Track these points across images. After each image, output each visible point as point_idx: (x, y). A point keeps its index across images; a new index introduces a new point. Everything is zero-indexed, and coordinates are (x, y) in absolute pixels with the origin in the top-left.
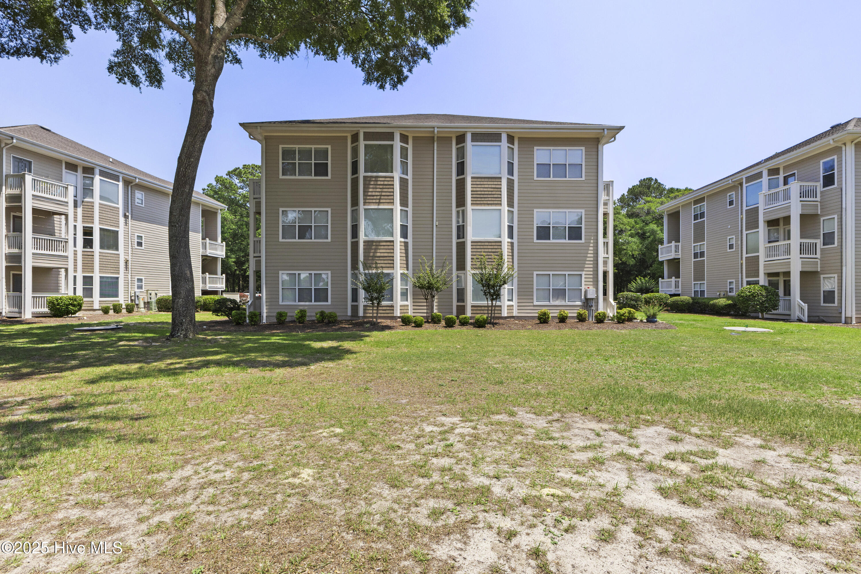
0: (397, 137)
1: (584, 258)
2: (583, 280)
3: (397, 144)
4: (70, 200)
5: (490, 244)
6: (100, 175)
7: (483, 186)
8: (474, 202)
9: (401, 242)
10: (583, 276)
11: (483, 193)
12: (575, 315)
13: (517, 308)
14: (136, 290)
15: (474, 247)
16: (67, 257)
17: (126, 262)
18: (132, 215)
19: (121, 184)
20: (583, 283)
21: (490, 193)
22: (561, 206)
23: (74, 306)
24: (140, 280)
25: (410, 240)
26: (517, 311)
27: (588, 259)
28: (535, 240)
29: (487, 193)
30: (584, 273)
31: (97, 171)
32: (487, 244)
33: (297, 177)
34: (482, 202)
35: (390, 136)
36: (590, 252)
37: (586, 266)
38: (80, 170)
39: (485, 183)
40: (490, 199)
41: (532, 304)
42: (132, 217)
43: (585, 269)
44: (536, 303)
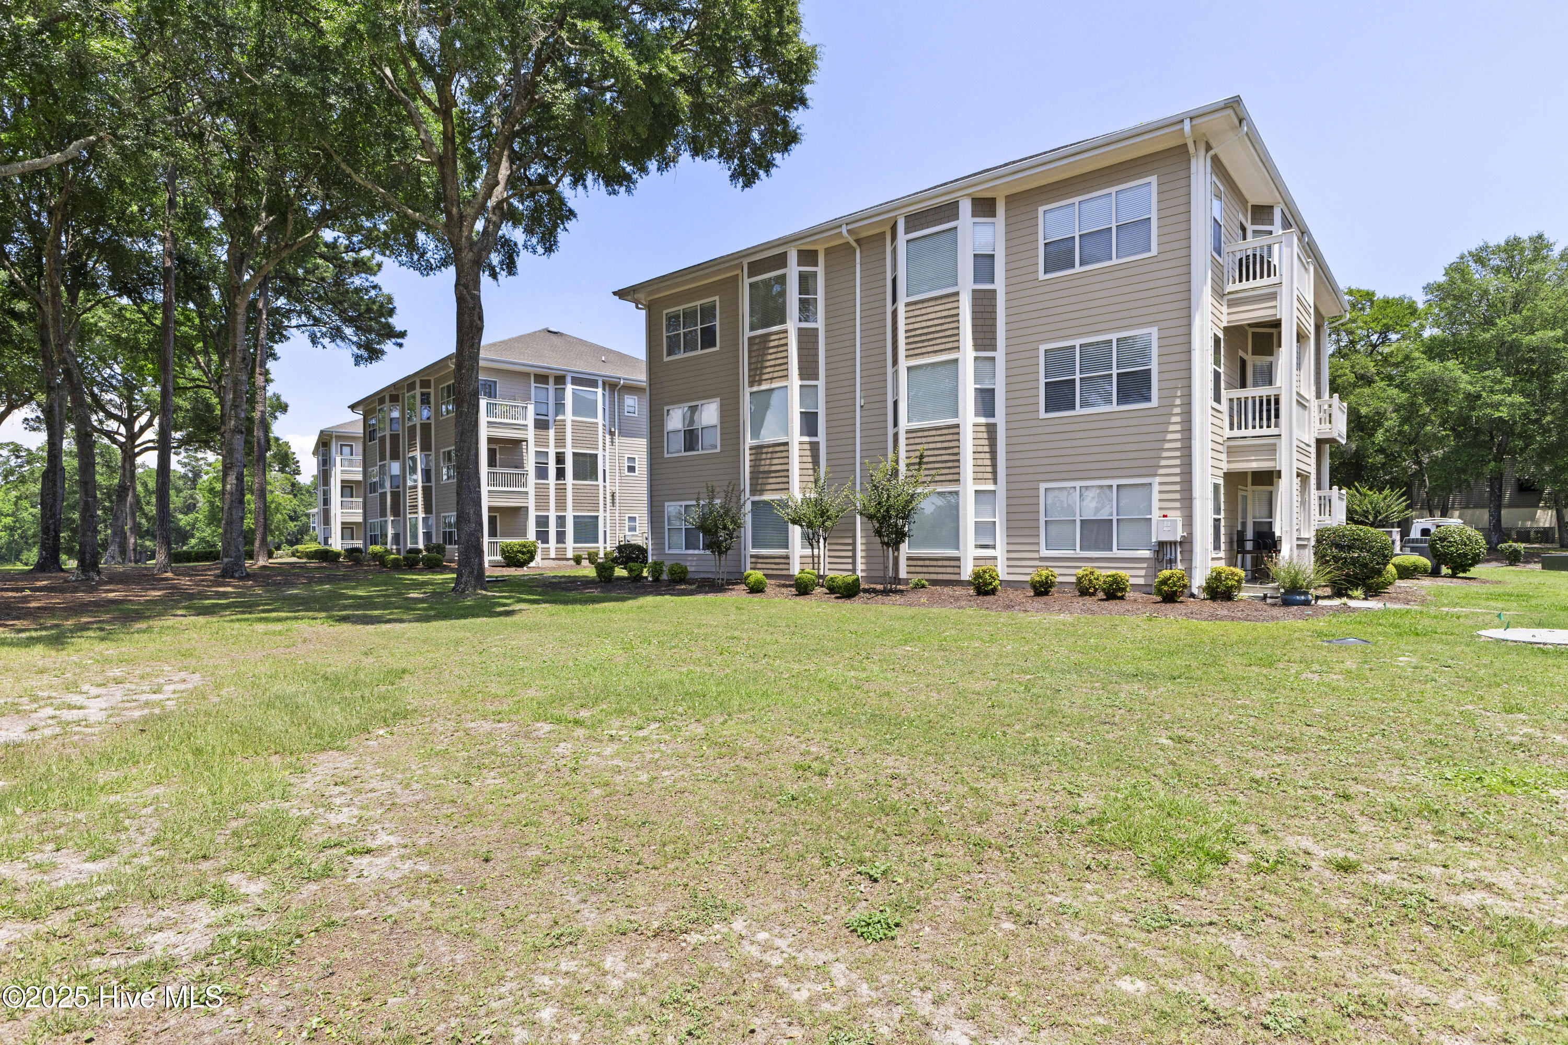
0: (793, 258)
1: (1157, 445)
2: (1156, 496)
3: (793, 271)
4: (530, 422)
5: (939, 432)
6: (573, 384)
7: (925, 317)
8: (912, 352)
9: (801, 443)
10: (1156, 488)
11: (925, 331)
12: (1073, 579)
13: (1006, 563)
14: (627, 533)
15: (912, 441)
16: (527, 493)
17: (613, 495)
18: (620, 429)
19: (600, 391)
20: (1155, 504)
21: (938, 328)
22: (1100, 327)
23: (523, 553)
24: (632, 519)
25: (821, 438)
26: (1006, 570)
27: (1167, 446)
28: (1043, 414)
29: (933, 329)
30: (1158, 479)
31: (569, 379)
32: (934, 433)
33: (700, 352)
34: (924, 350)
35: (780, 261)
36: (1172, 428)
37: (1163, 463)
38: (551, 381)
39: (929, 310)
40: (939, 341)
41: (1035, 555)
42: (620, 433)
43: (1161, 471)
44: (1045, 553)
